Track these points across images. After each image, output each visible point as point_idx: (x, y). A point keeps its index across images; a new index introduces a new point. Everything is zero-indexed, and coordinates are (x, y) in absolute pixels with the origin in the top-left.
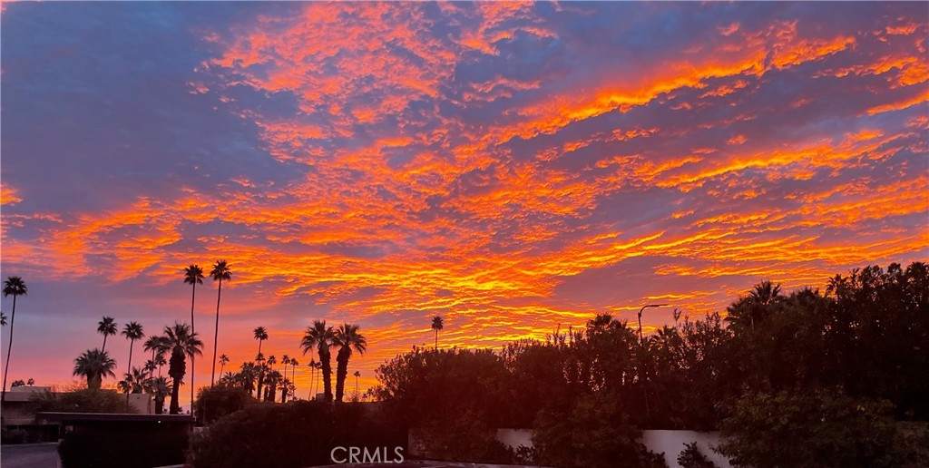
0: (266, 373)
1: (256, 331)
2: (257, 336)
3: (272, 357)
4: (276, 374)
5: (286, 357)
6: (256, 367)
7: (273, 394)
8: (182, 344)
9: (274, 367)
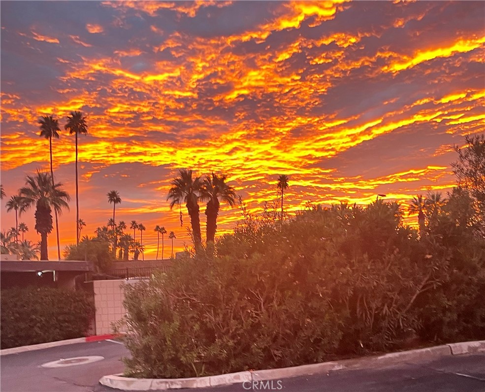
0: (119, 237)
1: (109, 195)
2: (111, 200)
3: (122, 223)
4: (128, 238)
5: (134, 222)
6: (110, 231)
7: (126, 255)
8: (47, 195)
9: (125, 232)
